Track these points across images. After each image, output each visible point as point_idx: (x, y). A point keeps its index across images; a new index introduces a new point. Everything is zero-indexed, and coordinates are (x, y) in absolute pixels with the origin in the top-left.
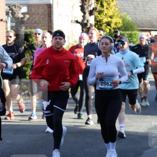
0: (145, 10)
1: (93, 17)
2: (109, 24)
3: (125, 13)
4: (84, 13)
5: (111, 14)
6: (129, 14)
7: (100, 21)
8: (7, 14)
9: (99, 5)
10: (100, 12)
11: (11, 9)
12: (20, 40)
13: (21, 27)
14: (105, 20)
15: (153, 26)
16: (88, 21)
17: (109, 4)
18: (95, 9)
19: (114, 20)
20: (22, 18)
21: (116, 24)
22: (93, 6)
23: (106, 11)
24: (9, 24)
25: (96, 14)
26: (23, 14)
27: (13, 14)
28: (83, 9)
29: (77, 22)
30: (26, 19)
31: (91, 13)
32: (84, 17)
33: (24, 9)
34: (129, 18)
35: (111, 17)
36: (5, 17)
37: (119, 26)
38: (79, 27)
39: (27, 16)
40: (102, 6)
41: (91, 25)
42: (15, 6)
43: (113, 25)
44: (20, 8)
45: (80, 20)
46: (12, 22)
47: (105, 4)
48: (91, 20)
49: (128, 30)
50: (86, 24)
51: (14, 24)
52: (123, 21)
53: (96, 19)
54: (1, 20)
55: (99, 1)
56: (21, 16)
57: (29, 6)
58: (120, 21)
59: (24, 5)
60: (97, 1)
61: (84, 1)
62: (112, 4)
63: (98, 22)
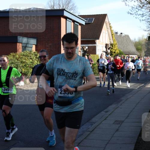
0: (127, 48)
1: (109, 50)
2: (115, 52)
3: (120, 49)
4: (107, 49)
5: (115, 49)
6: (122, 49)
8: (81, 49)
10: (112, 49)
11: (82, 48)
13: (86, 54)
14: (114, 51)
15: (130, 53)
17: (115, 46)
18: (110, 47)
19: (117, 51)
21: (117, 52)
22: (109, 46)
23: (114, 48)
24: (82, 53)
25: (111, 49)
26: (86, 49)
27: (83, 49)
28: (106, 47)
29: (104, 52)
30: (87, 51)
31: (109, 49)
32: (106, 50)
33: (87, 48)
34: (121, 51)
35: (115, 50)
37: (118, 53)
39: (88, 50)
40: (113, 46)
41: (109, 53)
42: (84, 46)
43: (116, 53)
44: (85, 47)
45: (105, 51)
46: (83, 52)
47: (114, 46)
49: (121, 54)
50: (107, 52)
51: (83, 53)
53: (110, 51)
54: (79, 51)
55: (112, 45)
56: (86, 50)
57: (88, 47)
58: (119, 51)
59: (87, 46)
60: (111, 45)
61: (106, 45)
62: (116, 46)
63: (111, 52)
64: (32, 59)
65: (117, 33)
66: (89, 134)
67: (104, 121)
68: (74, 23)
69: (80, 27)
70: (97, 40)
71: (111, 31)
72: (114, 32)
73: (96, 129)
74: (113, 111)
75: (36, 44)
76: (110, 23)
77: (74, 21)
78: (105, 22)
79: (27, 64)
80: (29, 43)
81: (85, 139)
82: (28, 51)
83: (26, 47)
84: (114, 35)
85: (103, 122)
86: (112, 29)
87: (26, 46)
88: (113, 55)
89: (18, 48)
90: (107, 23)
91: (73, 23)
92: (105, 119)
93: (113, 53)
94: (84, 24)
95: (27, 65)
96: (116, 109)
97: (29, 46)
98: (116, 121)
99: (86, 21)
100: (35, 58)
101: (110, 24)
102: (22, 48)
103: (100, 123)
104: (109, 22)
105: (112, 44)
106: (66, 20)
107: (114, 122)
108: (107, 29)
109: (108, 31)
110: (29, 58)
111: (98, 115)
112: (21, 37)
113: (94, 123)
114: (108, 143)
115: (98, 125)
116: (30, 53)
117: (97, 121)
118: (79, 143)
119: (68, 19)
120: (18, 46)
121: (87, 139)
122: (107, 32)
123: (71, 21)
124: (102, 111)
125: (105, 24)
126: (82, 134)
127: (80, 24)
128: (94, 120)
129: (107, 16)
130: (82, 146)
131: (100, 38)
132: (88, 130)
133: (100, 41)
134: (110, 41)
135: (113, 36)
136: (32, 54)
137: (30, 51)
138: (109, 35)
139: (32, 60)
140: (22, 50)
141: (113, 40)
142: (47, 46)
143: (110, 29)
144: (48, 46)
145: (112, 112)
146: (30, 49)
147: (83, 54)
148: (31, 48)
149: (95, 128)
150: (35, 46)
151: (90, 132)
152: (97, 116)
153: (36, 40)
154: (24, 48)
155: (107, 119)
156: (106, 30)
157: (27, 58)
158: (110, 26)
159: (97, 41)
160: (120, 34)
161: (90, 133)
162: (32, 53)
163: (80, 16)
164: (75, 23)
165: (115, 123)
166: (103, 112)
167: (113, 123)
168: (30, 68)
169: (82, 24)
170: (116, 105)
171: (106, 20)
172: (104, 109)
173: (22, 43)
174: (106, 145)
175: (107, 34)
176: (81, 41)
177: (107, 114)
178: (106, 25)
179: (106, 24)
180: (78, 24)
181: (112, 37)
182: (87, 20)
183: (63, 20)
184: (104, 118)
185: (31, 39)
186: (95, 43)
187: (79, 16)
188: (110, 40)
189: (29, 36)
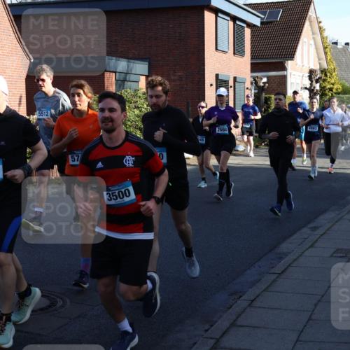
1: (318, 85)
2: (331, 89)
3: (344, 81)
4: (312, 81)
5: (333, 81)
6: (347, 81)
7: (324, 87)
8: (252, 83)
9: (323, 75)
10: (324, 81)
11: (254, 80)
12: (261, 103)
13: (262, 93)
14: (328, 86)
16: (314, 88)
17: (331, 74)
18: (320, 78)
19: (335, 87)
20: (263, 86)
21: (337, 89)
22: (319, 76)
23: (329, 80)
24: (253, 91)
25: (321, 82)
26: (263, 83)
27: (256, 83)
28: (310, 78)
29: (306, 88)
30: (266, 87)
31: (317, 82)
32: (311, 84)
33: (265, 80)
34: (347, 85)
35: (333, 84)
36: (249, 86)
37: (339, 91)
38: (307, 92)
39: (267, 85)
40: (326, 75)
41: (317, 90)
42: (257, 77)
43: (334, 91)
44: (262, 79)
45: (308, 87)
46: (255, 89)
47: (328, 74)
48: (317, 86)
49: (347, 94)
50: (313, 90)
51: (256, 91)
52: (342, 87)
53: (320, 86)
54: (247, 88)
55: (324, 71)
56: (262, 85)
57: (268, 77)
58: (340, 87)
59: (264, 76)
60: (322, 71)
61: (311, 72)
62: (334, 74)
63: (322, 88)
64: (138, 108)
65: (336, 43)
66: (275, 281)
67: (310, 249)
68: (235, 23)
69: (248, 32)
70: (288, 60)
71: (323, 38)
72: (329, 41)
73: (290, 268)
74: (331, 227)
75: (147, 74)
76: (319, 20)
77: (234, 19)
78: (307, 18)
79: (129, 120)
80: (131, 70)
81: (264, 291)
82: (129, 91)
83: (124, 81)
84: (329, 47)
85: (307, 253)
86: (325, 34)
87: (126, 78)
88: (326, 95)
89: (106, 84)
90: (312, 19)
91: (231, 23)
92: (312, 246)
93: (327, 92)
94: (259, 24)
95: (129, 123)
96: (336, 222)
97: (132, 78)
98: (337, 251)
99: (263, 16)
100: (145, 106)
101: (320, 22)
102: (116, 84)
103: (301, 255)
104: (317, 18)
105: (325, 69)
106: (217, 16)
107: (334, 253)
108: (313, 34)
109: (314, 38)
110: (133, 105)
111: (295, 236)
112: (114, 58)
113: (286, 254)
114: (319, 301)
115: (295, 260)
116: (135, 95)
117: (293, 251)
118: (252, 301)
119: (220, 15)
120: (106, 78)
121: (270, 292)
122: (312, 42)
123: (229, 19)
124: (303, 227)
125: (307, 24)
126: (260, 280)
127: (249, 25)
128: (284, 247)
129: (312, 4)
130: (260, 307)
131: (295, 57)
132: (273, 271)
133: (296, 65)
134: (320, 63)
135: (328, 50)
136: (140, 97)
137: (135, 90)
138: (317, 49)
139: (140, 111)
140: (116, 88)
141: (326, 59)
142: (172, 78)
143: (321, 34)
144: (176, 78)
145: (328, 230)
146: (133, 85)
147: (255, 94)
148: (136, 84)
149: (289, 265)
150: (144, 77)
151: (277, 275)
152: (292, 238)
153: (147, 63)
154: (119, 82)
155: (316, 245)
156: (311, 37)
157: (129, 107)
158: (320, 28)
159: (289, 64)
160: (343, 44)
161: (277, 277)
162: (140, 93)
163: (250, 5)
164: (238, 22)
165: (334, 255)
166: (306, 230)
167: (332, 256)
168: (135, 128)
169: (254, 26)
170: (337, 212)
171: (310, 13)
172: (309, 223)
173: (115, 72)
174: (316, 305)
175: (313, 46)
176: (251, 63)
177: (316, 233)
178: (311, 25)
179: (310, 22)
180: (244, 25)
181: (326, 53)
182: (264, 13)
183: (209, 17)
184: (310, 244)
185: (136, 62)
186: (284, 69)
187: (245, 5)
188: (319, 59)
189: (131, 56)
